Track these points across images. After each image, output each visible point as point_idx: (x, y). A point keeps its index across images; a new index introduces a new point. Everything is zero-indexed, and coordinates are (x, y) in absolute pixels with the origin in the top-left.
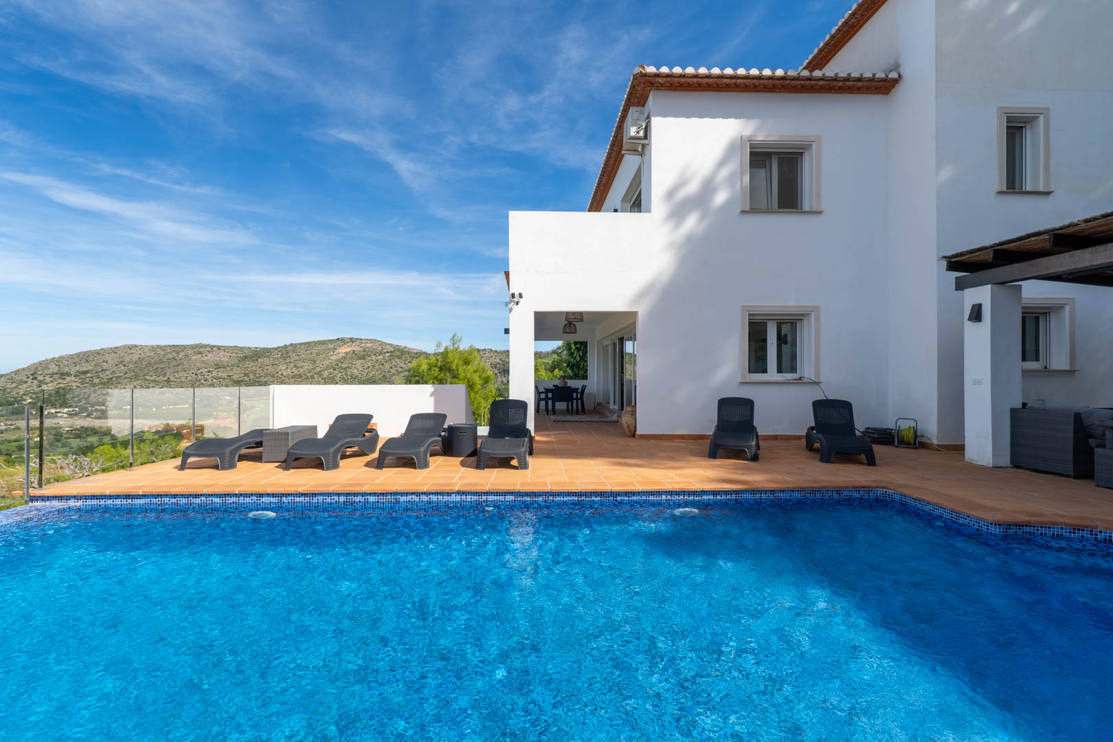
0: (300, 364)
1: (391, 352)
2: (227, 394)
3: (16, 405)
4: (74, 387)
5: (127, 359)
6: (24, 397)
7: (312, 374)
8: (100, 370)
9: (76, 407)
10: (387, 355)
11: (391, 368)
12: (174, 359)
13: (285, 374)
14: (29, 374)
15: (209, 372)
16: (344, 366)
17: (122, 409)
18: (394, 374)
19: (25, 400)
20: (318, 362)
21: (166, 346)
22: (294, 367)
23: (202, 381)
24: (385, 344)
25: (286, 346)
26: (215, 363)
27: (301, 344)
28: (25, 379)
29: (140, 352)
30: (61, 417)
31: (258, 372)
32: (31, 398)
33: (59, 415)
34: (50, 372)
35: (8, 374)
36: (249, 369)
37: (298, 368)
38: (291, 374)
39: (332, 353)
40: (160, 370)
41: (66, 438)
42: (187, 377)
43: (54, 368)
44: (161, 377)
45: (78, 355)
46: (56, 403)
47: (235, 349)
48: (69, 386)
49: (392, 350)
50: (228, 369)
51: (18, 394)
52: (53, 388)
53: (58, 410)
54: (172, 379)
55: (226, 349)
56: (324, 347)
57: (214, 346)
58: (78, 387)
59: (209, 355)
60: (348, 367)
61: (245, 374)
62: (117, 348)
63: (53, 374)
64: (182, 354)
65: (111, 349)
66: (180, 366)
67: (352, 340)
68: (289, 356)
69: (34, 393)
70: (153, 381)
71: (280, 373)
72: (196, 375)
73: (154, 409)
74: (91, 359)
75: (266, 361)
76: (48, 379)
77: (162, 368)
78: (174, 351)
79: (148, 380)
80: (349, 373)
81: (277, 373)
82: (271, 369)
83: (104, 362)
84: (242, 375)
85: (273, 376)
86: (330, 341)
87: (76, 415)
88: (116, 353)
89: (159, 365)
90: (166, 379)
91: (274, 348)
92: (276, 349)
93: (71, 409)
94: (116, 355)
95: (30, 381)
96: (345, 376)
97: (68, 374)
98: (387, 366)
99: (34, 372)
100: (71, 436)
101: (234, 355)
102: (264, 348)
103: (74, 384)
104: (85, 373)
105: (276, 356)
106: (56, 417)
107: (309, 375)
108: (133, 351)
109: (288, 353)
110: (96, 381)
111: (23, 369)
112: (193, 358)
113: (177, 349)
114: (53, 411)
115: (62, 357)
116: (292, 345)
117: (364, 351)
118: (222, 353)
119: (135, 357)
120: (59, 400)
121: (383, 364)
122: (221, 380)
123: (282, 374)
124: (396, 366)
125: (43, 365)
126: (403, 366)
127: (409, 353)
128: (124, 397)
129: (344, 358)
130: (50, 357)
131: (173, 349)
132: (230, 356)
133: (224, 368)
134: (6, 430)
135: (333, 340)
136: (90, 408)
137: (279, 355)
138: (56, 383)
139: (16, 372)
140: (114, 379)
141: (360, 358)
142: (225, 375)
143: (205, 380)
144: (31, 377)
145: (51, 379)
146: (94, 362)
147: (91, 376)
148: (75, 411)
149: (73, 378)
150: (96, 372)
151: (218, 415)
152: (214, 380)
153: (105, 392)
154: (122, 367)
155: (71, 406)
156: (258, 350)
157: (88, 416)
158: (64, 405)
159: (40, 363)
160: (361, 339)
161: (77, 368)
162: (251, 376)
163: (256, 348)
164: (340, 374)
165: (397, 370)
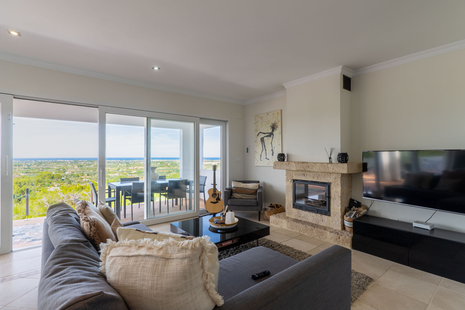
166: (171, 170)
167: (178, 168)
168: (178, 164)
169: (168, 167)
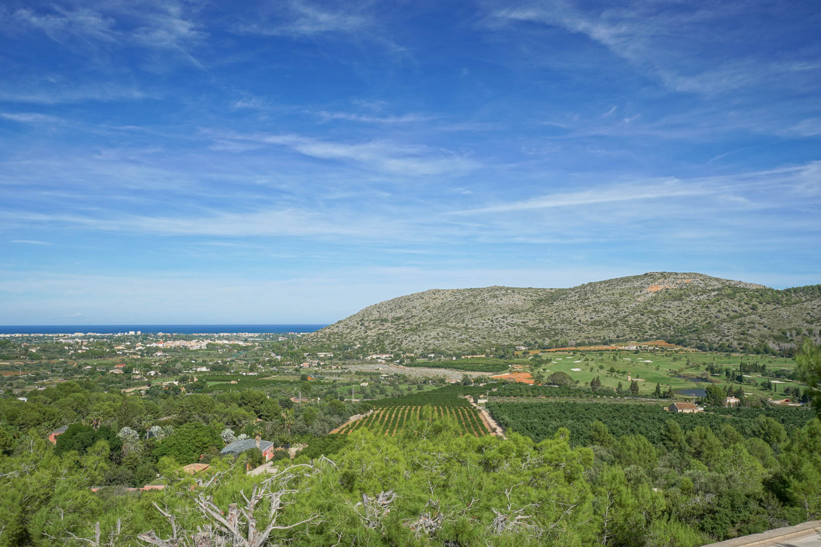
0: (600, 308)
1: (718, 289)
2: (522, 343)
3: (349, 350)
4: (391, 334)
5: (432, 305)
6: (355, 342)
7: (614, 320)
8: (410, 316)
9: (392, 353)
10: (713, 294)
11: (719, 311)
12: (472, 303)
13: (583, 320)
14: (359, 320)
15: (503, 318)
16: (655, 309)
17: (427, 357)
18: (724, 321)
19: (356, 345)
20: (622, 305)
21: (464, 290)
22: (594, 311)
23: (498, 329)
24: (710, 278)
25: (583, 286)
26: (510, 307)
27: (601, 283)
28: (356, 325)
29: (442, 297)
30: (381, 363)
31: (553, 318)
32: (360, 343)
33: (379, 361)
34: (373, 318)
35: (344, 321)
36: (545, 314)
37: (598, 312)
38: (590, 320)
39: (639, 293)
40: (459, 316)
41: (383, 385)
42: (483, 324)
43: (376, 315)
44: (460, 324)
45: (393, 301)
46: (377, 349)
47: (529, 291)
48: (386, 332)
49: (720, 286)
50: (523, 314)
51: (351, 339)
52: (375, 334)
53: (378, 356)
54: (470, 326)
55: (520, 291)
56: (628, 285)
57: (509, 289)
58: (394, 333)
59: (504, 299)
60: (659, 311)
61: (540, 320)
62: (423, 293)
63: (375, 320)
64: (479, 298)
65: (419, 294)
66: (477, 312)
67: (663, 275)
68: (588, 298)
69: (362, 339)
70: (454, 328)
71: (578, 319)
72: (492, 321)
73: (454, 358)
74: (403, 304)
75: (562, 304)
76: (372, 326)
77: (461, 314)
78: (471, 295)
79: (449, 327)
80: (661, 319)
81: (575, 319)
82: (567, 314)
83: (413, 307)
84: (538, 321)
85: (570, 323)
86: (636, 278)
87: (392, 361)
88: (423, 298)
89: (458, 311)
90: (465, 325)
91: (570, 289)
92: (573, 289)
93: (388, 356)
94: (423, 301)
95: (359, 326)
96: (656, 323)
97: (386, 320)
98: (713, 310)
99: (362, 318)
100: (387, 383)
101: (529, 298)
102: (560, 290)
103: (390, 330)
104: (399, 319)
105: (573, 298)
106: (377, 363)
107: (612, 321)
108: (437, 296)
109: (586, 294)
110: (407, 327)
111: (355, 315)
112: (489, 303)
113: (475, 293)
114: (375, 357)
115: (382, 304)
116: (590, 284)
117: (681, 289)
118: (516, 296)
119: (439, 303)
120: (379, 346)
121: (707, 307)
122: (516, 327)
123: (580, 321)
124: (726, 310)
125: (367, 312)
126: (736, 308)
127: (745, 290)
128: (429, 345)
129: (655, 299)
130: (373, 304)
131: (471, 293)
132: (525, 300)
133: (519, 313)
134: (342, 373)
135: (639, 276)
136: (402, 355)
137: (576, 298)
138: (377, 329)
139: (350, 318)
140: (421, 325)
141: (675, 299)
142: (519, 321)
143: (501, 328)
144: (360, 323)
145: (374, 325)
146: (406, 308)
147: (403, 322)
148: (391, 357)
149: (389, 324)
150: (407, 319)
151: (514, 368)
152: (509, 327)
153: (414, 339)
154: (428, 313)
155: (387, 353)
156: (553, 291)
157: (400, 363)
158: (383, 352)
159: (366, 309)
160: (676, 274)
161: (393, 314)
162: (547, 323)
163: (551, 289)
164: (650, 321)
165: (728, 315)
166: (42, 371)
167: (68, 360)
168: (66, 348)
169: (33, 359)
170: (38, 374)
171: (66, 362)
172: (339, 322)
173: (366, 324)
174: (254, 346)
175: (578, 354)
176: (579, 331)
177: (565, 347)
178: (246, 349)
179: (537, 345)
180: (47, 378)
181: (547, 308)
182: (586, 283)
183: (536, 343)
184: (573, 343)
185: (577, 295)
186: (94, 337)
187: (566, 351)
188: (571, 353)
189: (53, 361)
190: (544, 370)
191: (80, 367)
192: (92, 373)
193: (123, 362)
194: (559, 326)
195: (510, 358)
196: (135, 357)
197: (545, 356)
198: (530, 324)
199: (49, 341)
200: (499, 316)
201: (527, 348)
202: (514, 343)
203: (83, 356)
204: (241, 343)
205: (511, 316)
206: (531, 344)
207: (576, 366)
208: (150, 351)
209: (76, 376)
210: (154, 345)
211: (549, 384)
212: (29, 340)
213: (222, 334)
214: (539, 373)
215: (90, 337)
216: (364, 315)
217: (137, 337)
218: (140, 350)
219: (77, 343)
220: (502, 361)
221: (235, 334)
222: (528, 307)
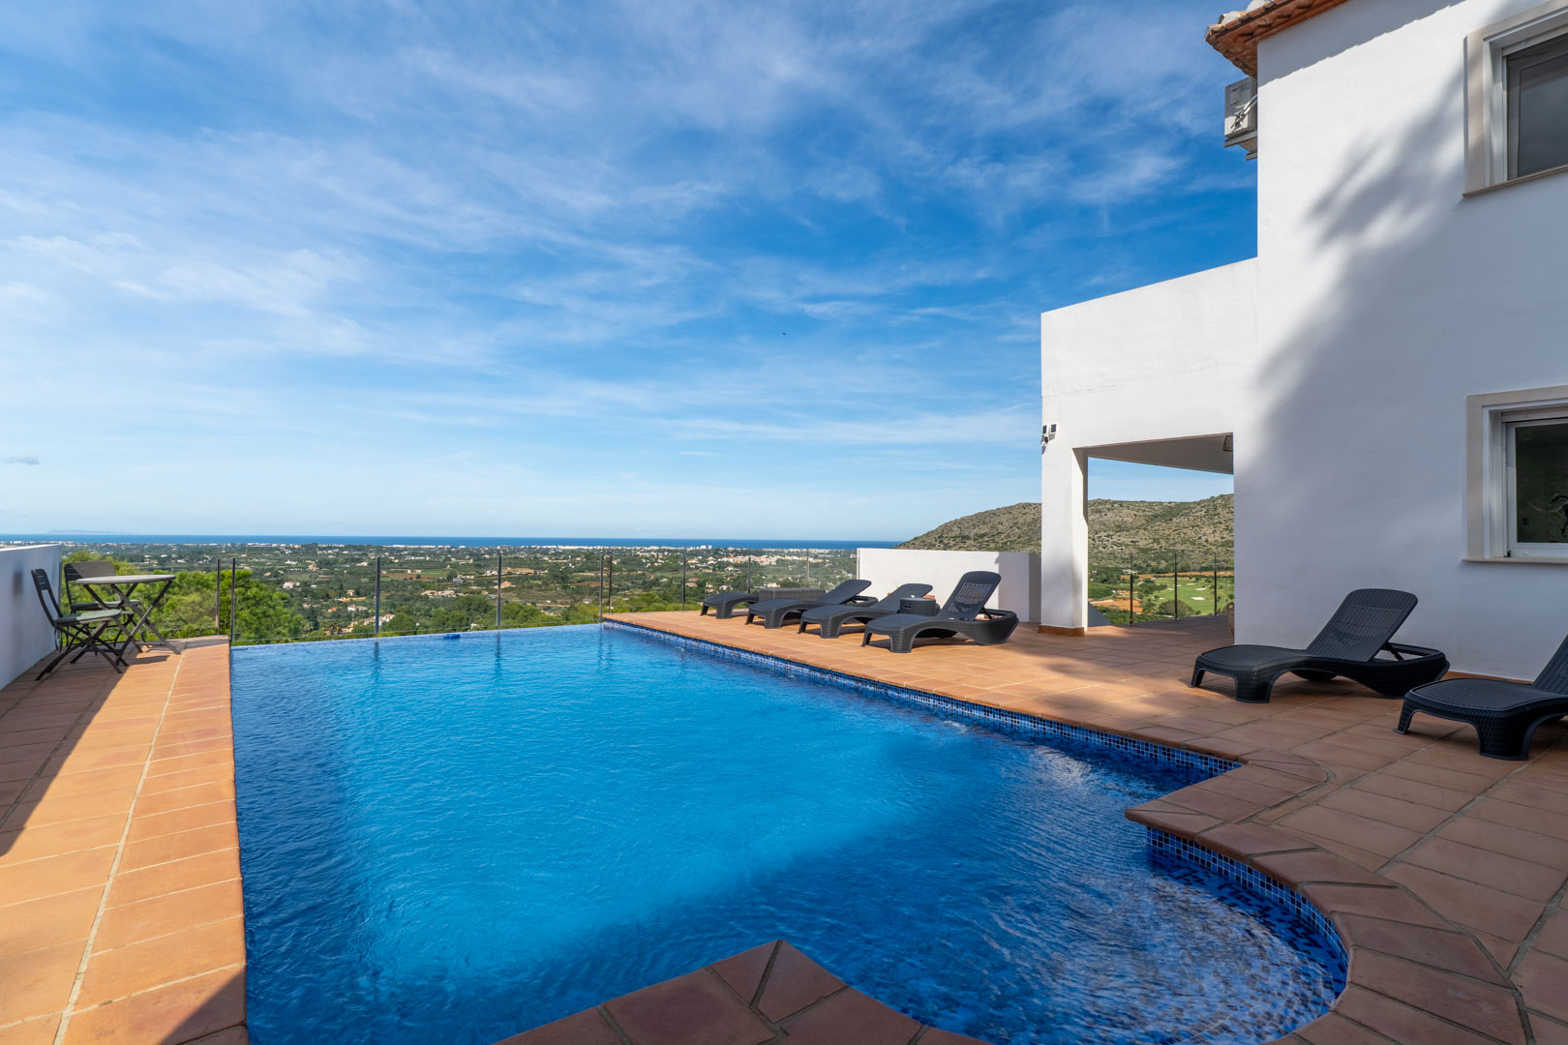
2: (1130, 566)
5: (1021, 520)
13: (1211, 540)
15: (1108, 536)
22: (1226, 530)
23: (1101, 549)
25: (1213, 499)
26: (1117, 524)
28: (934, 542)
29: (1034, 511)
31: (1172, 537)
34: (953, 534)
36: (1161, 533)
38: (1219, 539)
45: (976, 515)
47: (1141, 505)
50: (1133, 532)
55: (1130, 505)
57: (1115, 502)
59: (1110, 514)
61: (1154, 539)
62: (1011, 507)
63: (956, 537)
65: (1006, 508)
68: (1218, 514)
71: (1204, 538)
72: (1093, 540)
75: (1184, 521)
76: (952, 543)
81: (1200, 538)
82: (1190, 533)
84: (1151, 541)
85: (1193, 543)
88: (1011, 513)
91: (1195, 503)
92: (1199, 503)
94: (1011, 516)
97: (968, 538)
101: (1141, 513)
102: (1181, 503)
104: (983, 536)
105: (1198, 514)
109: (1215, 509)
115: (963, 519)
116: (1222, 496)
118: (1125, 511)
122: (1123, 547)
123: (1207, 541)
130: (953, 519)
132: (1135, 515)
133: (1128, 531)
137: (1203, 513)
139: (927, 535)
142: (1128, 541)
143: (1104, 548)
144: (939, 540)
149: (972, 542)
151: (1118, 594)
152: (1115, 547)
154: (1017, 530)
156: (1173, 505)
159: (946, 525)
161: (975, 531)
162: (1163, 543)
163: (1170, 503)
170: (620, 585)
171: (644, 575)
172: (916, 539)
173: (946, 541)
174: (824, 563)
175: (1203, 580)
176: (1206, 553)
177: (1186, 571)
178: (815, 566)
179: (1149, 569)
180: (628, 589)
181: (1164, 524)
182: (1216, 496)
183: (1149, 566)
184: (1197, 567)
185: (1204, 510)
186: (669, 551)
187: (1187, 576)
188: (1194, 579)
189: (632, 573)
190: (1156, 597)
191: (657, 579)
192: (669, 584)
193: (696, 575)
194: (1179, 547)
195: (1115, 583)
196: (707, 571)
197: (1158, 582)
198: (1142, 544)
199: (628, 554)
200: (1103, 534)
201: (1136, 572)
202: (1121, 566)
203: (659, 569)
204: (811, 560)
205: (1118, 534)
206: (1141, 568)
207: (1198, 594)
208: (721, 566)
209: (654, 588)
210: (725, 559)
211: (1161, 613)
212: (609, 552)
213: (791, 550)
214: (1149, 600)
215: (665, 550)
216: (943, 531)
217: (708, 551)
218: (712, 565)
219: (653, 556)
220: (1105, 586)
221: (805, 550)
222: (1140, 523)
